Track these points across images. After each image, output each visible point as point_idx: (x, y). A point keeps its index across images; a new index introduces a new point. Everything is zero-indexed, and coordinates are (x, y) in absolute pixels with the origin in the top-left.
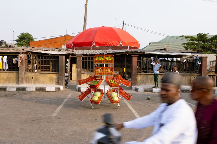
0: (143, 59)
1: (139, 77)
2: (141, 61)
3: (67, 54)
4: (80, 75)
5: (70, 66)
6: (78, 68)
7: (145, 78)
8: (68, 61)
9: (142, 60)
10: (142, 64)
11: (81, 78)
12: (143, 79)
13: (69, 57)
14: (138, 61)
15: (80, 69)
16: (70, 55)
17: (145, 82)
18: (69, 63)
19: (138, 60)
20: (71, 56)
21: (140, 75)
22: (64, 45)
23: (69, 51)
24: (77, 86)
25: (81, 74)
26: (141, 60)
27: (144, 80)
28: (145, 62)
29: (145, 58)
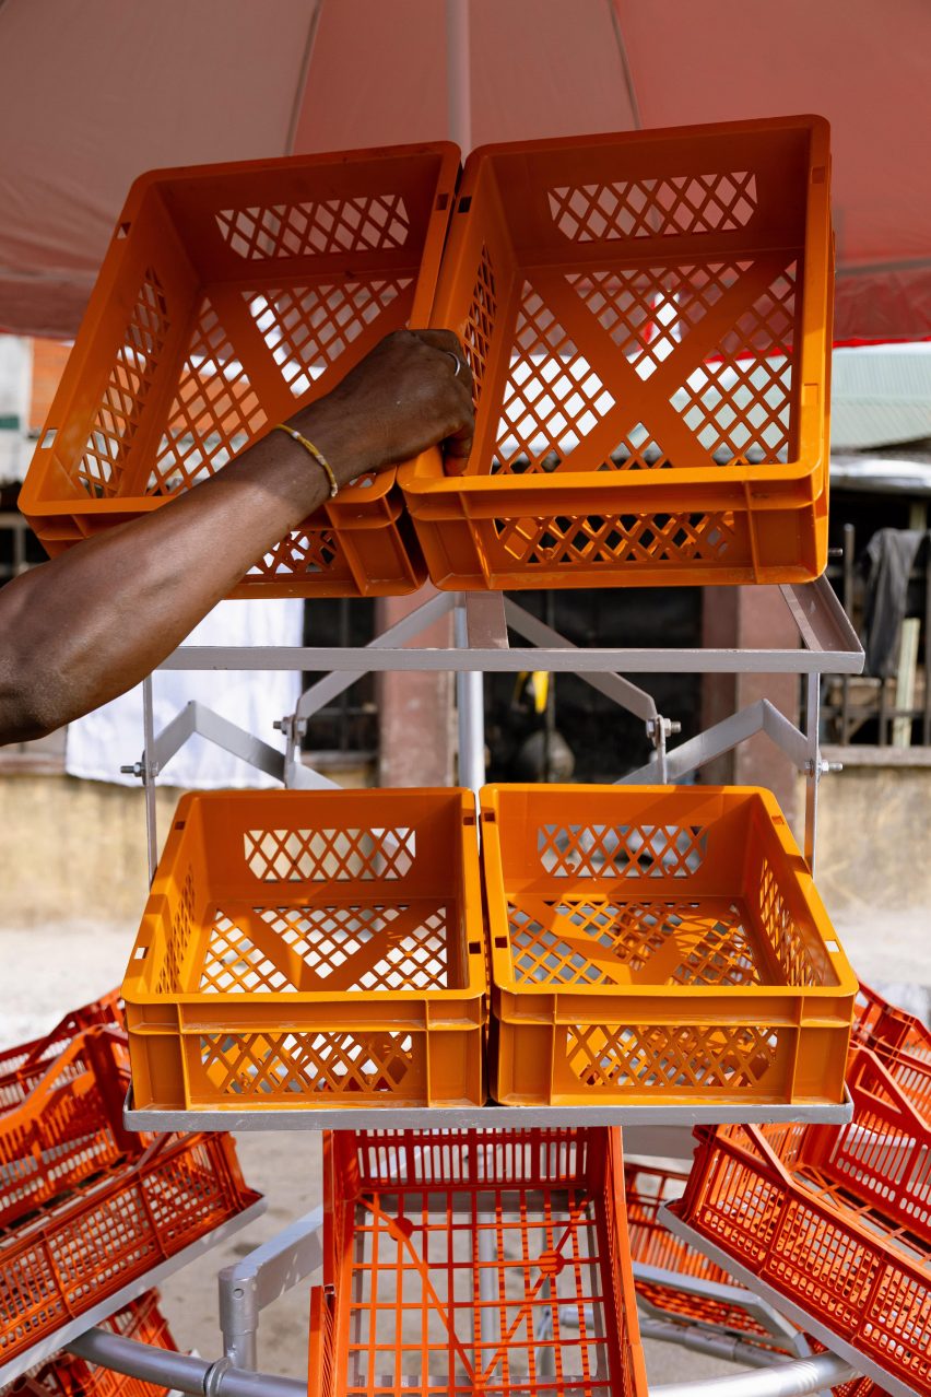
0: (875, 554)
7: (900, 817)
9: (863, 558)
28: (895, 589)
29: (895, 541)
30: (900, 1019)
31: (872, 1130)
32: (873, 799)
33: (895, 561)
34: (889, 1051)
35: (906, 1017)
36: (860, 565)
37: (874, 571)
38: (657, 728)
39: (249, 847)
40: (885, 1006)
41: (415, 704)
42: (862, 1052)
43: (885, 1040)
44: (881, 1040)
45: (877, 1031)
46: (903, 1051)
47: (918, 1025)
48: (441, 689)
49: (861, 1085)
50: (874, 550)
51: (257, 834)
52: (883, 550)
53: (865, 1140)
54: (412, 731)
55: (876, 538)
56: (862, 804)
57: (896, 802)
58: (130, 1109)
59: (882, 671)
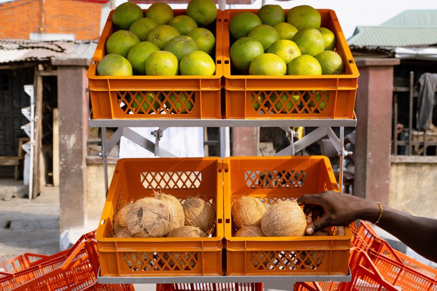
0: (422, 82)
1: (397, 177)
2: (408, 93)
3: (26, 61)
4: (80, 174)
5: (39, 118)
6: (69, 133)
7: (431, 183)
8: (28, 97)
9: (417, 84)
10: (416, 108)
11: (82, 186)
12: (417, 191)
13: (36, 73)
14: (395, 93)
15: (80, 139)
16: (41, 67)
17: (428, 203)
18: (35, 103)
19: (395, 84)
20: (45, 69)
21: (402, 168)
22: (35, 32)
23: (40, 50)
24: (62, 236)
25: (84, 165)
26: (408, 85)
27: (424, 193)
28: (429, 96)
29: (429, 77)
30: (380, 242)
31: (369, 283)
32: (421, 175)
33: (430, 85)
34: (375, 254)
35: (382, 241)
36: (416, 87)
37: (421, 89)
38: (290, 134)
39: (142, 178)
40: (375, 237)
41: (245, 139)
42: (362, 252)
43: (375, 250)
44: (373, 250)
45: (372, 247)
46: (380, 254)
47: (386, 244)
48: (255, 133)
49: (362, 264)
50: (421, 81)
51: (145, 174)
52: (425, 81)
53: (365, 285)
54: (244, 148)
55: (422, 76)
56: (416, 177)
57: (429, 177)
58: (100, 276)
59: (425, 127)
